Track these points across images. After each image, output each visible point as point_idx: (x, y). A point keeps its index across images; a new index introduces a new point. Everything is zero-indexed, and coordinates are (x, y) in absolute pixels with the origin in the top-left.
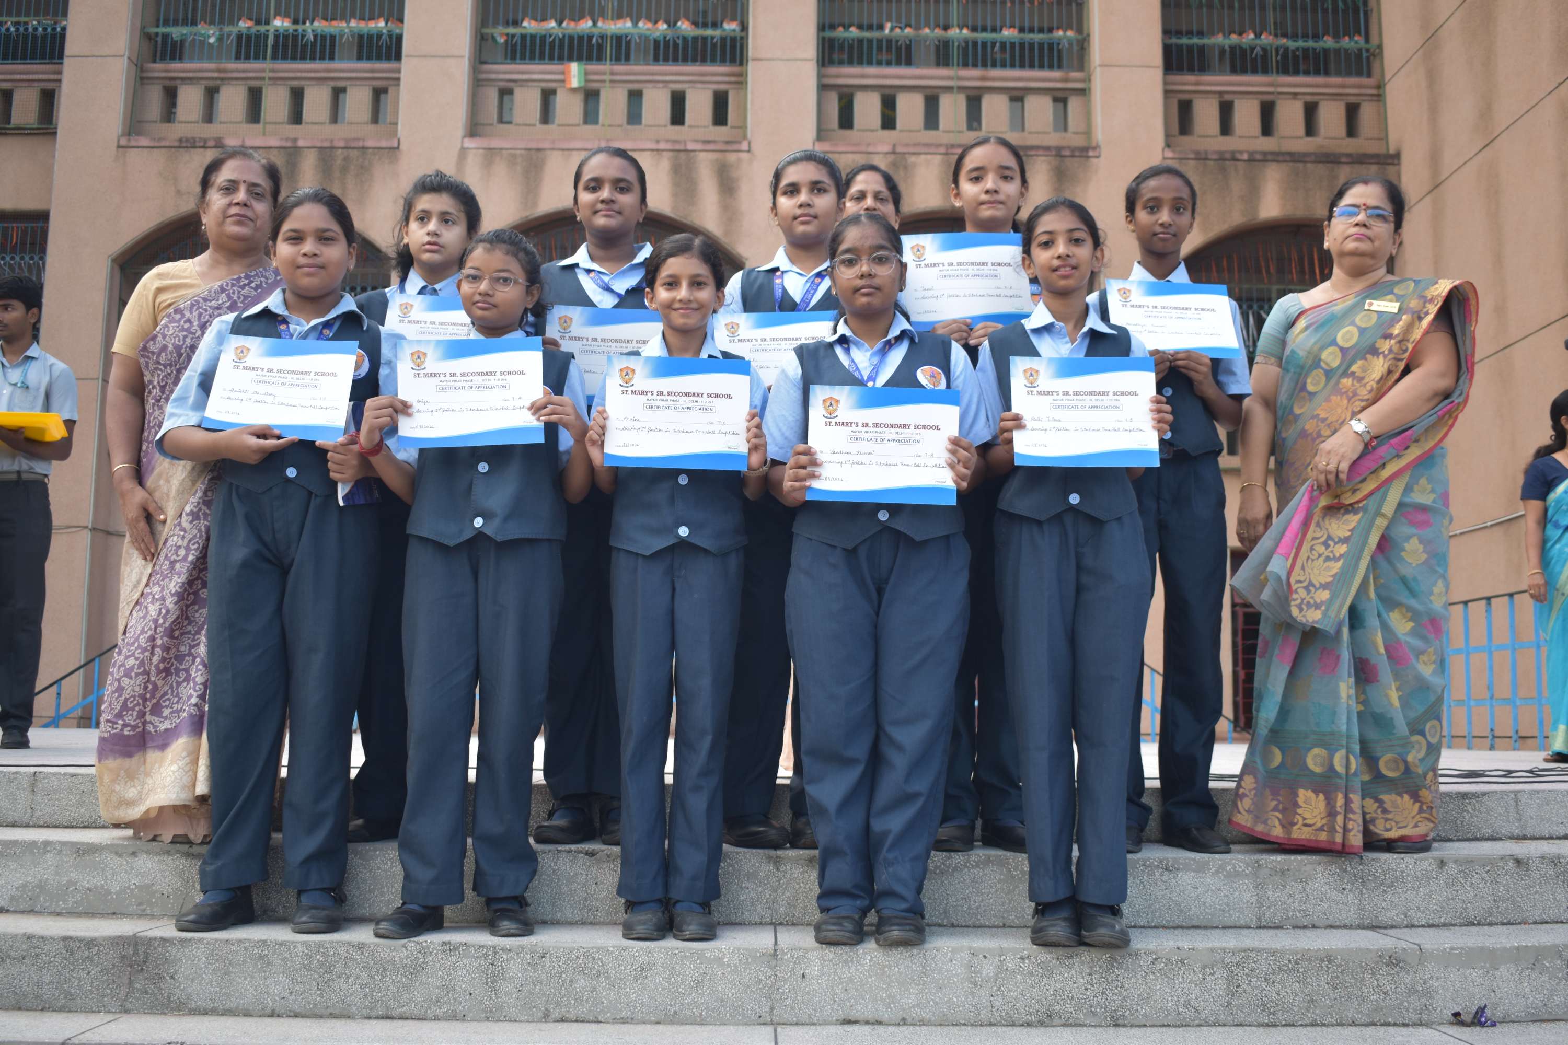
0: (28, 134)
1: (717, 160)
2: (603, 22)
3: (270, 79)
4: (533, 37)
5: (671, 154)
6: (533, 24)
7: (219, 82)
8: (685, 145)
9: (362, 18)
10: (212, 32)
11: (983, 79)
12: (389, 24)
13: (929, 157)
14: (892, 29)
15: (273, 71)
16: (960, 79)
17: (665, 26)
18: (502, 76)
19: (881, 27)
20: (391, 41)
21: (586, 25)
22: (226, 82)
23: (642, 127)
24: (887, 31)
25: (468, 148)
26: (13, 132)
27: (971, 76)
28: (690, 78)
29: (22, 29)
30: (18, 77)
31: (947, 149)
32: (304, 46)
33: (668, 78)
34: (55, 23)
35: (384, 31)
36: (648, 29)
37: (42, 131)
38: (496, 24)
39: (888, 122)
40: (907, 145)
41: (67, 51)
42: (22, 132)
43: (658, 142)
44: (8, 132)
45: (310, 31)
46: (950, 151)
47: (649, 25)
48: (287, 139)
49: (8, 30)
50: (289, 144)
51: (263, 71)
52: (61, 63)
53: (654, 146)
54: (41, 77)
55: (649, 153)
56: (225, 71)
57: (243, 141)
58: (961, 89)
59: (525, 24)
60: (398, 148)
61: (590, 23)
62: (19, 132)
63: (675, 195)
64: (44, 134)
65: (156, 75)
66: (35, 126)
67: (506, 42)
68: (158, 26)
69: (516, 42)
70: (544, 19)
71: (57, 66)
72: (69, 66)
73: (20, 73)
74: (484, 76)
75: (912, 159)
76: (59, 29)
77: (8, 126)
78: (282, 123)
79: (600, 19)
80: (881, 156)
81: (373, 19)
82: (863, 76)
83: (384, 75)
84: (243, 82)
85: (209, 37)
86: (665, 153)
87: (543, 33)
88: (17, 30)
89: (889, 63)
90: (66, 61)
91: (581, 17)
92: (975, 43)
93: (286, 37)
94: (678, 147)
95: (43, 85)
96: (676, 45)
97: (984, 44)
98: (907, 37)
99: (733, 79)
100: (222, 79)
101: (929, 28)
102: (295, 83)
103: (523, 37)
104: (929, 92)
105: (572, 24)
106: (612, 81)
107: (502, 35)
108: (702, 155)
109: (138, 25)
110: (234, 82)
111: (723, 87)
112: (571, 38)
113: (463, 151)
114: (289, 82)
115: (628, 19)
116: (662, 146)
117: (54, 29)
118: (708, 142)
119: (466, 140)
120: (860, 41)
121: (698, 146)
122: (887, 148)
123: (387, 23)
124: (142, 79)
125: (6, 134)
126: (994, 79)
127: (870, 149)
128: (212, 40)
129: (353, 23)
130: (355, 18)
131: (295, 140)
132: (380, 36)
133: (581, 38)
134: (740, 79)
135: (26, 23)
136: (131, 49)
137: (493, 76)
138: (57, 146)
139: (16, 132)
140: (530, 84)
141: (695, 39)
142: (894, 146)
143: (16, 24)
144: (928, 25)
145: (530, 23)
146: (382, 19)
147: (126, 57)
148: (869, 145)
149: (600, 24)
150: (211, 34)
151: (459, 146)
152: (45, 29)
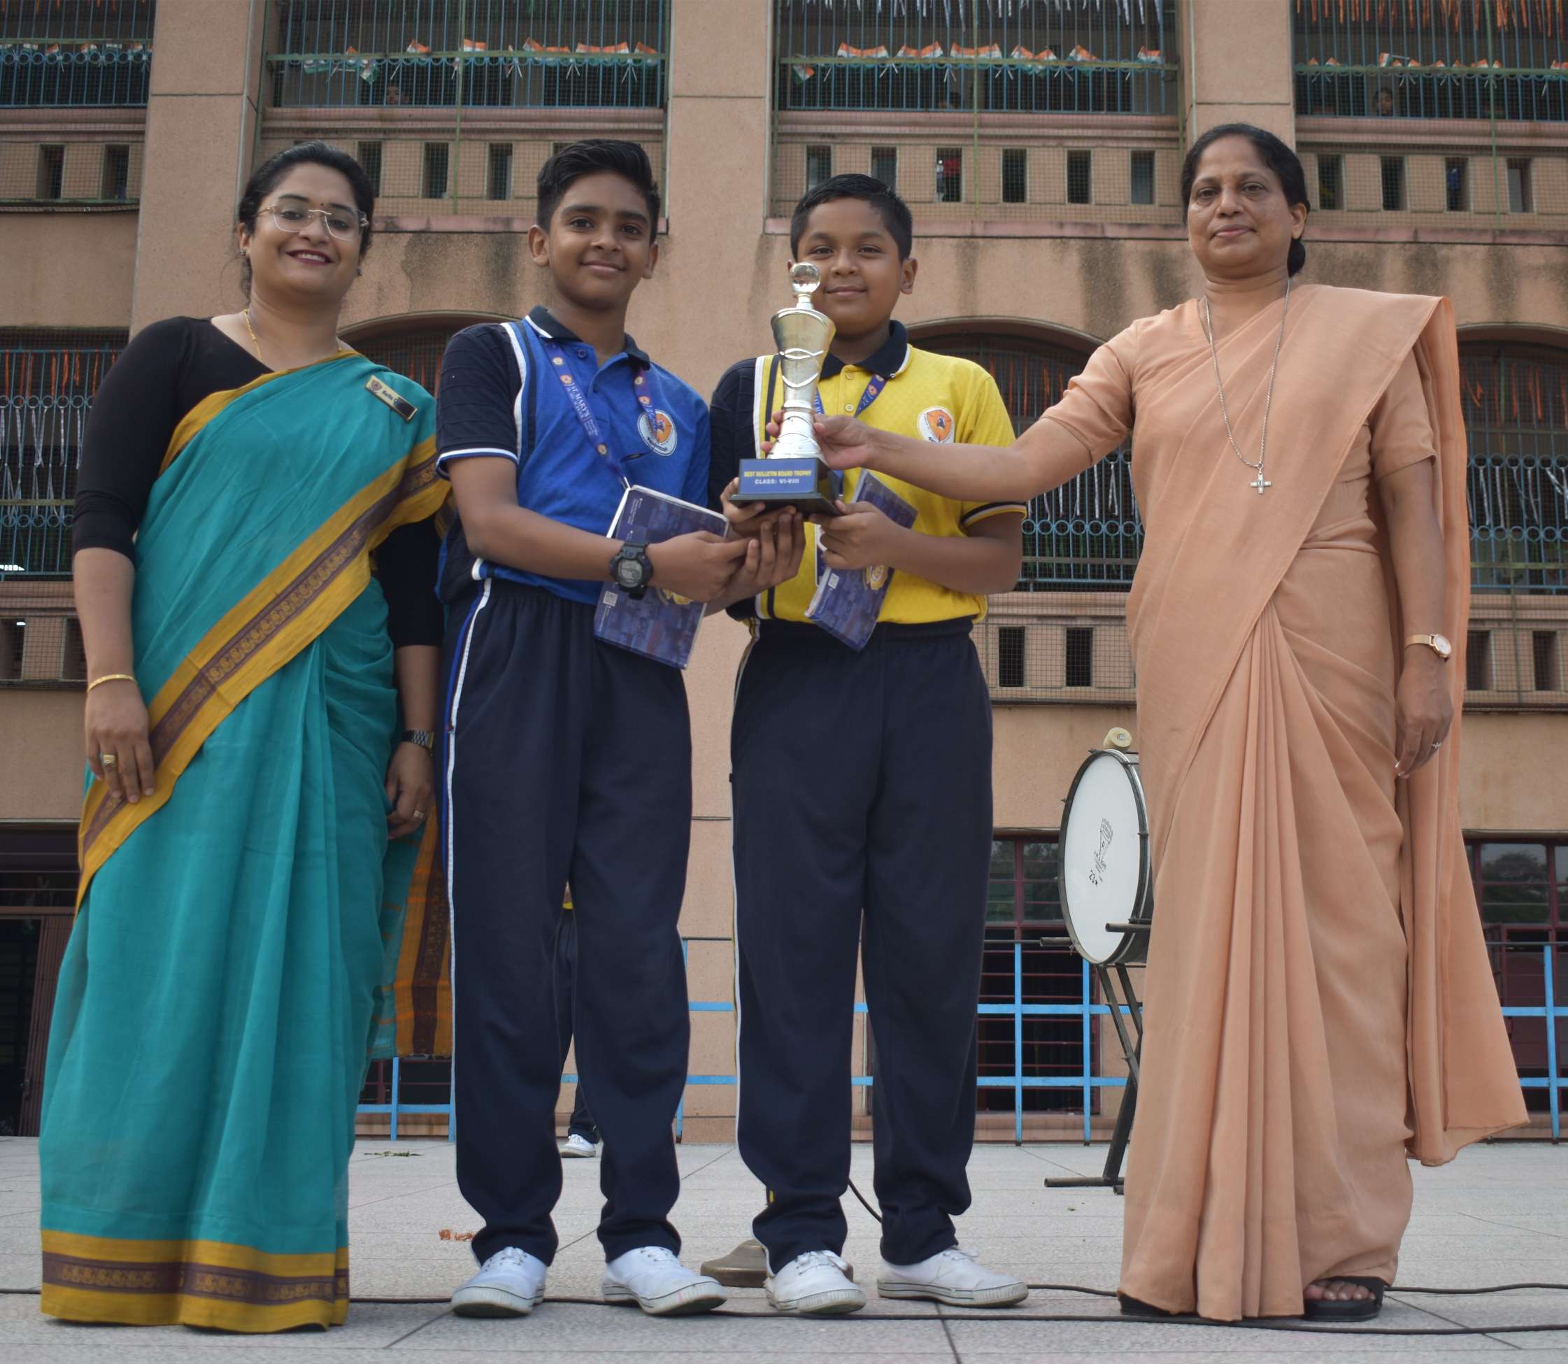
0: (92, 213)
1: (1151, 252)
2: (958, 50)
3: (463, 131)
4: (855, 72)
5: (1082, 243)
6: (854, 52)
7: (381, 136)
8: (1103, 231)
9: (595, 43)
10: (365, 62)
11: (1534, 135)
12: (637, 51)
13: (1468, 248)
14: (1390, 63)
15: (465, 119)
16: (1500, 135)
17: (1052, 57)
18: (813, 129)
19: (1373, 60)
20: (639, 75)
21: (934, 53)
22: (392, 136)
23: (1027, 204)
24: (1384, 65)
25: (773, 234)
26: (65, 209)
27: (1516, 131)
28: (1099, 132)
29: (73, 57)
30: (72, 127)
31: (1494, 238)
32: (508, 82)
33: (1065, 132)
34: (126, 47)
35: (630, 61)
36: (1027, 60)
37: (110, 209)
38: (798, 50)
39: (1393, 197)
40: (1435, 231)
41: (153, 88)
42: (79, 209)
43: (1061, 225)
44: (56, 209)
45: (516, 61)
46: (1498, 240)
47: (1028, 55)
48: (495, 220)
49: (52, 58)
50: (499, 228)
51: (452, 119)
52: (145, 108)
53: (1056, 232)
54: (107, 127)
55: (1048, 241)
56: (392, 119)
57: (428, 222)
58: (1500, 149)
59: (841, 52)
60: (667, 233)
61: (939, 52)
62: (75, 209)
63: (1089, 305)
64: (113, 212)
65: (286, 124)
66: (100, 201)
67: (813, 78)
68: (284, 52)
69: (829, 80)
70: (870, 45)
71: (138, 112)
72: (157, 113)
73: (76, 122)
74: (788, 128)
75: (1444, 251)
76: (130, 58)
77: (58, 201)
78: (481, 198)
79: (954, 46)
80: (1397, 246)
81: (613, 44)
82: (1355, 131)
83: (635, 126)
84: (418, 136)
85: (362, 69)
86: (1072, 242)
87: (870, 66)
88: (67, 58)
89: (1388, 114)
90: (153, 102)
91: (927, 42)
92: (1512, 82)
93: (479, 70)
94: (1091, 234)
95: (110, 139)
96: (1069, 84)
97: (1527, 84)
98: (1411, 72)
99: (1160, 134)
100: (385, 131)
101: (1444, 62)
102: (498, 138)
103: (840, 71)
104: (1452, 154)
105: (913, 53)
106: (981, 137)
107: (805, 67)
108: (1129, 244)
109: (259, 49)
110: (404, 136)
111: (1146, 146)
112: (911, 73)
113: (766, 236)
114: (488, 137)
115: (996, 47)
116: (1068, 232)
117: (124, 57)
118: (1138, 226)
119: (770, 222)
120: (1344, 79)
121: (1124, 233)
122: (1404, 236)
123: (632, 50)
124: (265, 131)
125: (53, 213)
126: (1548, 136)
127: (1380, 238)
128: (366, 75)
129: (581, 49)
130: (583, 43)
131: (508, 221)
132: (622, 69)
133: (926, 74)
134: (1173, 134)
135: (79, 47)
136: (251, 85)
137: (800, 128)
138: (140, 229)
139: (70, 209)
140: (857, 140)
141: (1097, 75)
142: (1416, 232)
143: (65, 49)
144: (1442, 58)
145: (847, 50)
146: (624, 45)
147: (245, 96)
148: (1378, 230)
149: (953, 53)
150: (365, 65)
151: (761, 232)
152: (110, 57)
